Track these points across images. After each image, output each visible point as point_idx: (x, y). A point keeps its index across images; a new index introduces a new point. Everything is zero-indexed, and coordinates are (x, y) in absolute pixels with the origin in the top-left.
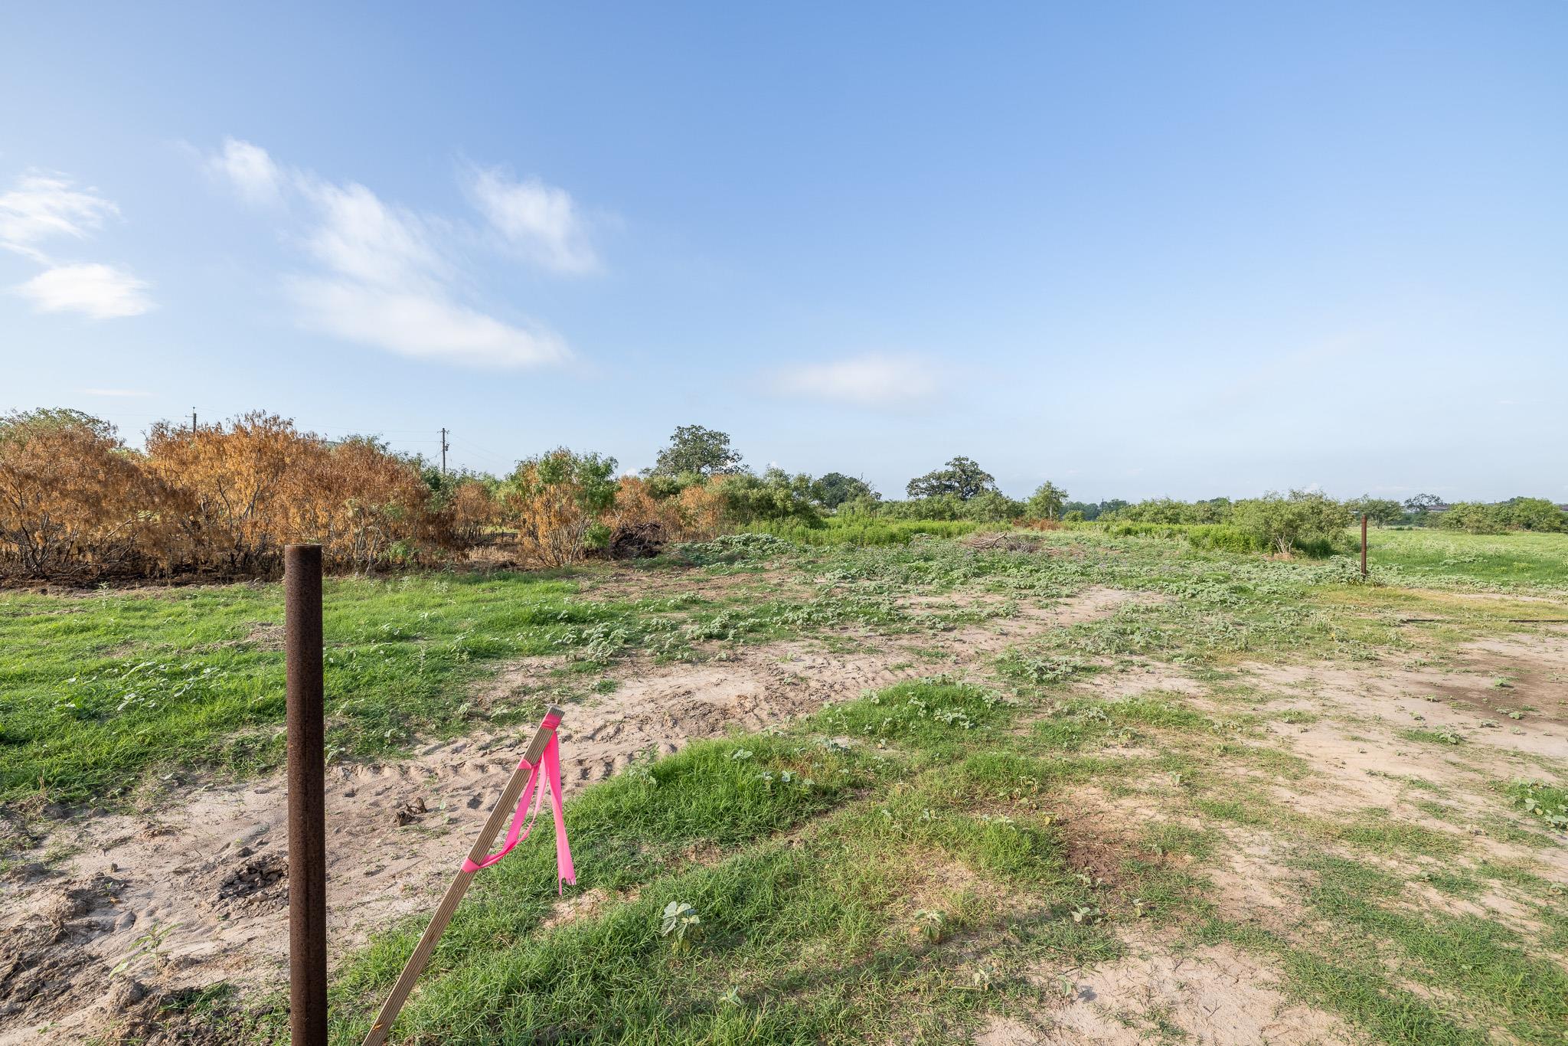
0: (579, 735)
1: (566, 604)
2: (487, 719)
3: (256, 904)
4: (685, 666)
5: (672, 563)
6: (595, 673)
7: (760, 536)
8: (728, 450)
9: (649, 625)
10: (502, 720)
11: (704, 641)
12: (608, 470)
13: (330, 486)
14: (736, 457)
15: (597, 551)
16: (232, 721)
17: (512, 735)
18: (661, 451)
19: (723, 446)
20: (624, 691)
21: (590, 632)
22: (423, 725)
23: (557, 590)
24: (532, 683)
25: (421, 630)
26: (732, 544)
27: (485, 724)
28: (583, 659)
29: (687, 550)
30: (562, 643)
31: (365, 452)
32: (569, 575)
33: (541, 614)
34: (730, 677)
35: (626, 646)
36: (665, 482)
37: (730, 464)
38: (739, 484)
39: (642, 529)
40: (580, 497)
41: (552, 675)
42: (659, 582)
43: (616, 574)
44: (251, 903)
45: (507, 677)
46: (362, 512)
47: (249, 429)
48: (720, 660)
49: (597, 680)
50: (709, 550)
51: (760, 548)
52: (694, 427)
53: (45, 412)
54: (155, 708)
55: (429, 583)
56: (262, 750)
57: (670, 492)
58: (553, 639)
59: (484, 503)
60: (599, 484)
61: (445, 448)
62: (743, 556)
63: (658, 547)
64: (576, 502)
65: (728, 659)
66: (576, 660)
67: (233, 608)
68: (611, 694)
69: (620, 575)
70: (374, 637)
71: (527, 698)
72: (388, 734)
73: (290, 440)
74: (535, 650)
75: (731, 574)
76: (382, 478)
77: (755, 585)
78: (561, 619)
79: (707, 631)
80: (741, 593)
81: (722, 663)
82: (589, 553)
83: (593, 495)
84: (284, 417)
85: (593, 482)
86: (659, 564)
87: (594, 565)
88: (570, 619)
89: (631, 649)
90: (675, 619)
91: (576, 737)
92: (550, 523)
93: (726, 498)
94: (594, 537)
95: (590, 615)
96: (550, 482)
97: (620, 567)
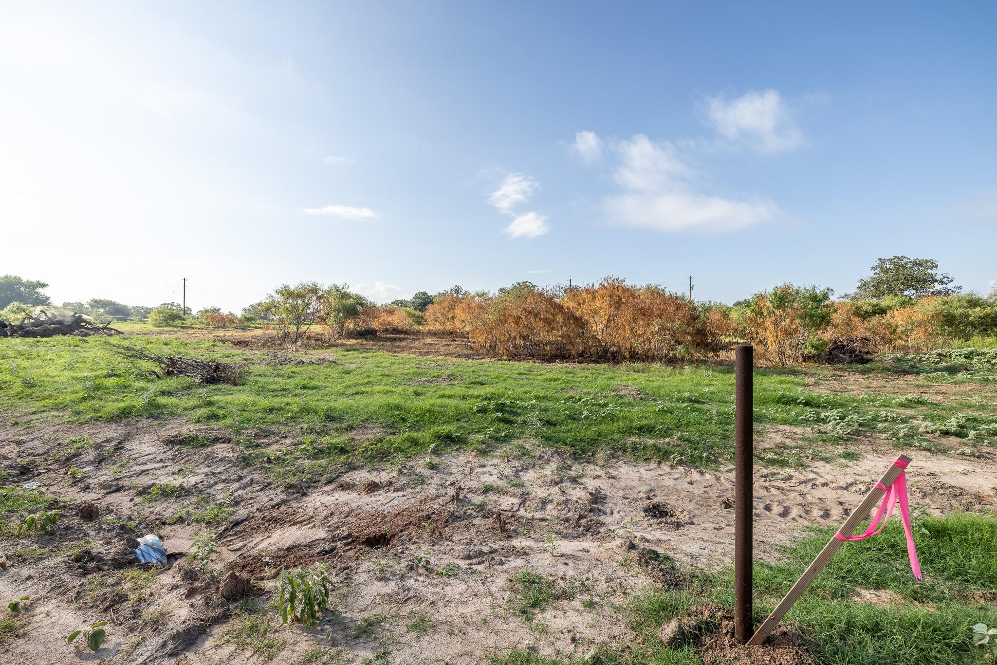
0: (834, 485)
1: (799, 392)
2: (762, 459)
3: (663, 524)
4: (923, 453)
5: (885, 370)
6: (838, 444)
7: (986, 350)
8: (936, 274)
9: (878, 416)
10: (773, 462)
11: (939, 436)
12: (825, 296)
13: (646, 313)
14: (945, 280)
15: (813, 357)
16: (628, 431)
17: (781, 473)
18: (861, 280)
19: (929, 271)
20: (866, 461)
21: (827, 414)
22: (722, 454)
23: (788, 383)
24: (788, 442)
25: (707, 398)
26: (950, 357)
27: (761, 462)
28: (826, 433)
29: (900, 360)
30: (805, 420)
31: (654, 292)
32: (794, 372)
33: (785, 398)
34: (978, 470)
35: (860, 429)
36: (869, 305)
37: (937, 287)
38: (956, 304)
39: (853, 341)
40: (801, 317)
41: (802, 439)
42: (875, 383)
43: (834, 375)
44: (661, 522)
45: (770, 435)
46: (663, 328)
47: (606, 285)
48: (963, 454)
49: (841, 450)
50: (923, 361)
51: (988, 362)
52: (896, 257)
53: (519, 284)
54: (596, 420)
55: (699, 371)
56: (643, 449)
57: (874, 313)
58: (797, 415)
59: (725, 322)
60: (817, 308)
61: (691, 288)
62: (965, 368)
63: (869, 356)
64: (797, 321)
65: (972, 455)
66: (820, 432)
67: (606, 376)
68: (855, 462)
69: (837, 376)
70: (681, 399)
71: (786, 451)
72: (704, 455)
73: (625, 290)
74: (785, 421)
75: (955, 383)
76: (671, 309)
77: (988, 394)
78: (800, 403)
79: (943, 428)
80: (976, 400)
81: (965, 457)
82: (806, 358)
83: (811, 316)
84: (621, 278)
85: (812, 306)
86: (873, 370)
87: (812, 366)
88: (807, 403)
89: (865, 431)
90: (903, 414)
91: (832, 485)
92: (777, 336)
93: (941, 316)
94: (813, 346)
95: (823, 402)
96: (778, 307)
97: (835, 370)
